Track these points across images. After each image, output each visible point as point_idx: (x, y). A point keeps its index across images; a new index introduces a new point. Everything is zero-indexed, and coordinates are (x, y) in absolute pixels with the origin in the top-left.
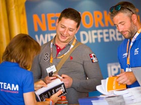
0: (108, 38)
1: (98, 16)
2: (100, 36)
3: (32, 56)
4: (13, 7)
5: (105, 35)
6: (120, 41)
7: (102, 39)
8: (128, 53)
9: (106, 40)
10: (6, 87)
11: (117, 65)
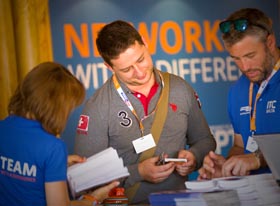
0: (210, 74)
1: (193, 31)
2: (194, 71)
3: (67, 109)
4: (25, 9)
5: (205, 70)
6: (233, 82)
7: (199, 76)
8: (253, 106)
9: (206, 79)
10: (12, 168)
11: (226, 130)
